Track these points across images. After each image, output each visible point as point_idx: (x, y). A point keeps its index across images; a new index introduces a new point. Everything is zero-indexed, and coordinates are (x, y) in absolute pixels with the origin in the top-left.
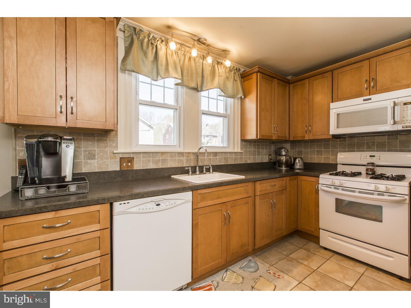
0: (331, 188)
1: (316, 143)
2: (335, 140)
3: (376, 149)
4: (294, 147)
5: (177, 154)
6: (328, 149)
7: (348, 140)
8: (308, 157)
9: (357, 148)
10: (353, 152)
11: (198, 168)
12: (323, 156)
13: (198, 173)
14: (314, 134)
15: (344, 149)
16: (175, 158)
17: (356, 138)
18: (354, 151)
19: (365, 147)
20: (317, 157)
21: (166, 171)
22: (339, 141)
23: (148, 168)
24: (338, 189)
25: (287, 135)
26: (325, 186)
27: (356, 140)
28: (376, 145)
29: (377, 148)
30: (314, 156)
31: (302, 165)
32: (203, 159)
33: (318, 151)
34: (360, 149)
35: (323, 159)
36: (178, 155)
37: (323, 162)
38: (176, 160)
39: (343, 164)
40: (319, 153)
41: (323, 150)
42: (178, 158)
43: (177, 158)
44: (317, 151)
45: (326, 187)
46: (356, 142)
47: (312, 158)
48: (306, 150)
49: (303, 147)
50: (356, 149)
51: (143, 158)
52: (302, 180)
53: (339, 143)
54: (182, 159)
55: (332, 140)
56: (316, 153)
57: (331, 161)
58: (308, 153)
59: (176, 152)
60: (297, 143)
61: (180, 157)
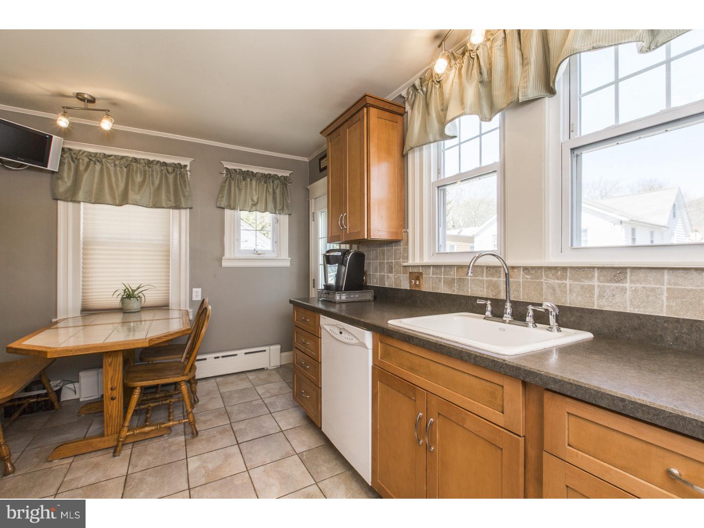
5: (485, 270)
11: (508, 305)
13: (507, 317)
16: (481, 278)
21: (463, 301)
23: (439, 291)
32: (560, 285)
36: (487, 272)
38: (482, 281)
42: (487, 279)
43: (485, 278)
51: (433, 274)
54: (497, 281)
59: (484, 266)
61: (492, 275)
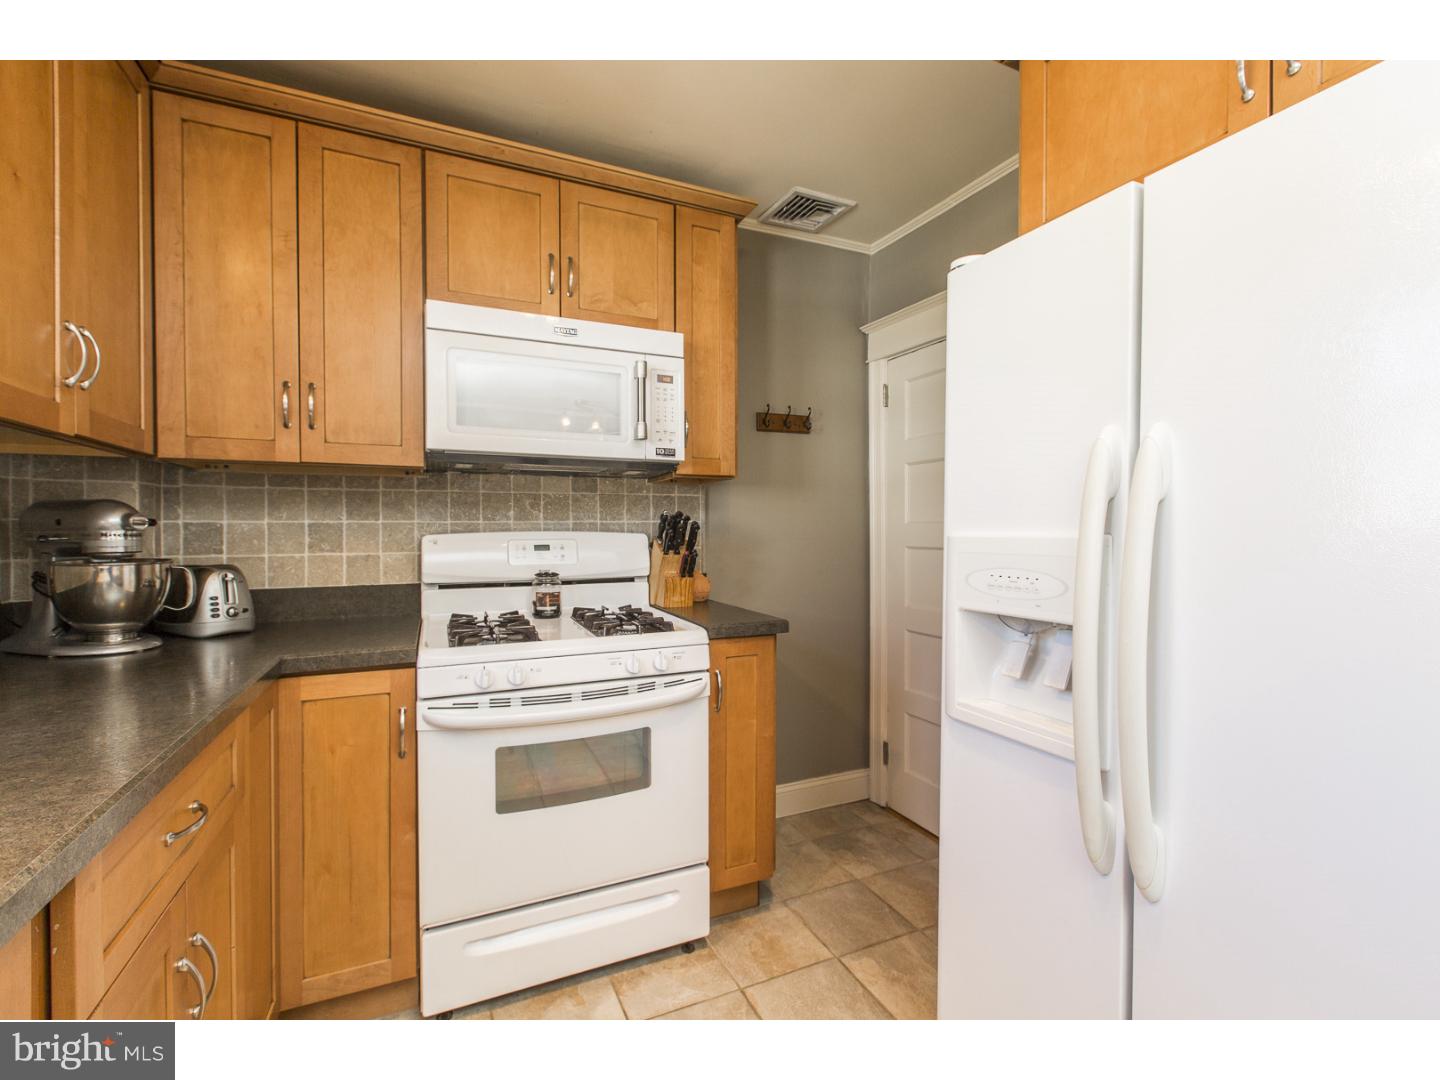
0: (474, 706)
1: (305, 489)
2: (402, 479)
3: (541, 522)
4: (158, 501)
6: (367, 519)
7: (452, 484)
8: (263, 559)
9: (485, 519)
10: (471, 531)
12: (345, 554)
14: (330, 438)
15: (438, 519)
17: (481, 476)
18: (475, 530)
19: (512, 513)
20: (311, 560)
22: (416, 482)
24: (506, 703)
25: (144, 423)
26: (449, 703)
27: (481, 483)
28: (541, 507)
29: (545, 518)
30: (297, 555)
31: (245, 610)
33: (319, 525)
34: (494, 519)
35: (345, 566)
37: (345, 585)
39: (442, 587)
40: (322, 537)
41: (345, 521)
44: (310, 526)
45: (456, 707)
46: (481, 491)
47: (282, 566)
48: (244, 524)
49: (225, 505)
50: (481, 522)
52: (304, 702)
53: (416, 491)
55: (386, 478)
56: (307, 537)
57: (385, 573)
58: (261, 537)
60: (180, 478)
